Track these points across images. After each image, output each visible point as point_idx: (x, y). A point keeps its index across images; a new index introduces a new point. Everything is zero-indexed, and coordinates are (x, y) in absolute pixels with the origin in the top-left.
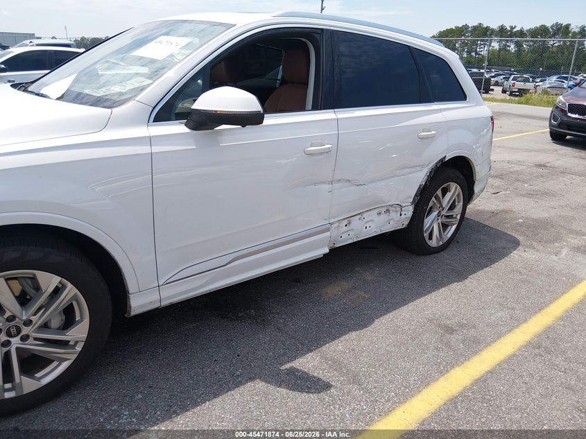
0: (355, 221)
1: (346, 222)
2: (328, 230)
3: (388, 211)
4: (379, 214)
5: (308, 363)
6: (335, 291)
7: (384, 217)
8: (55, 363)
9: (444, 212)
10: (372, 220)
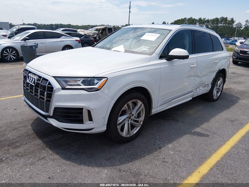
0: (198, 89)
1: (196, 90)
2: (192, 92)
3: (205, 86)
4: (203, 87)
5: (198, 130)
6: (192, 112)
7: (204, 88)
8: (136, 128)
9: (218, 87)
10: (201, 89)
